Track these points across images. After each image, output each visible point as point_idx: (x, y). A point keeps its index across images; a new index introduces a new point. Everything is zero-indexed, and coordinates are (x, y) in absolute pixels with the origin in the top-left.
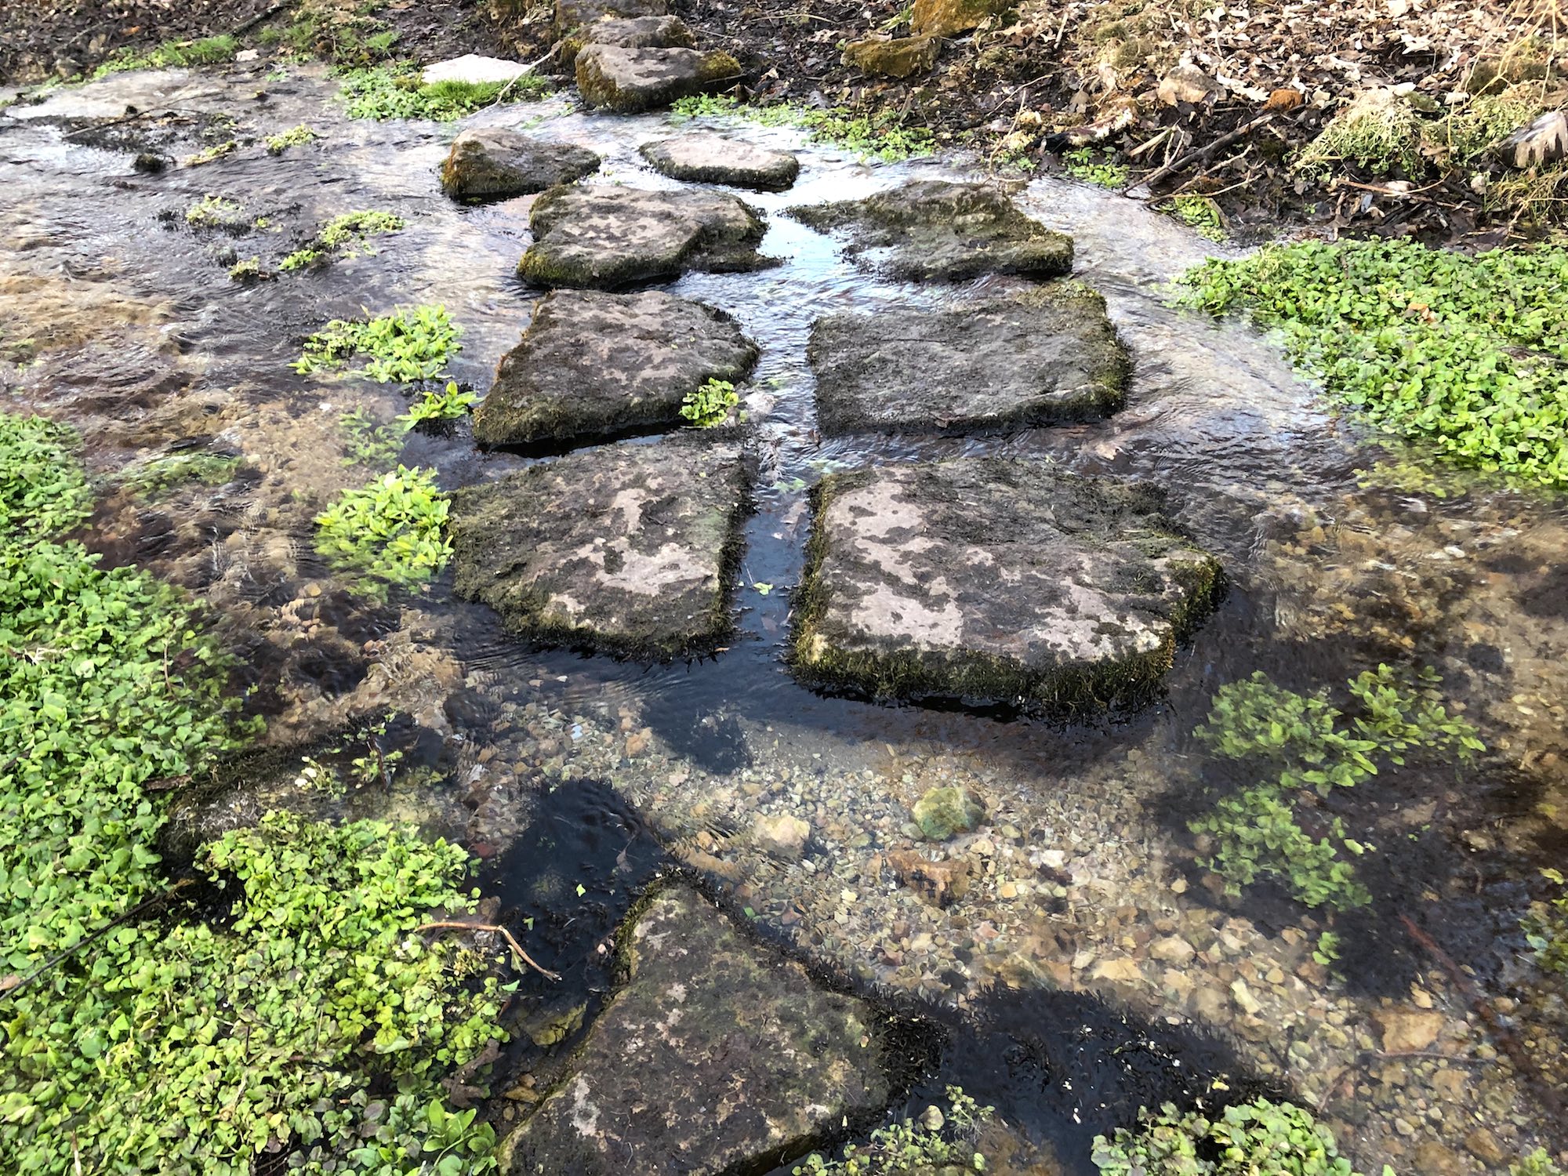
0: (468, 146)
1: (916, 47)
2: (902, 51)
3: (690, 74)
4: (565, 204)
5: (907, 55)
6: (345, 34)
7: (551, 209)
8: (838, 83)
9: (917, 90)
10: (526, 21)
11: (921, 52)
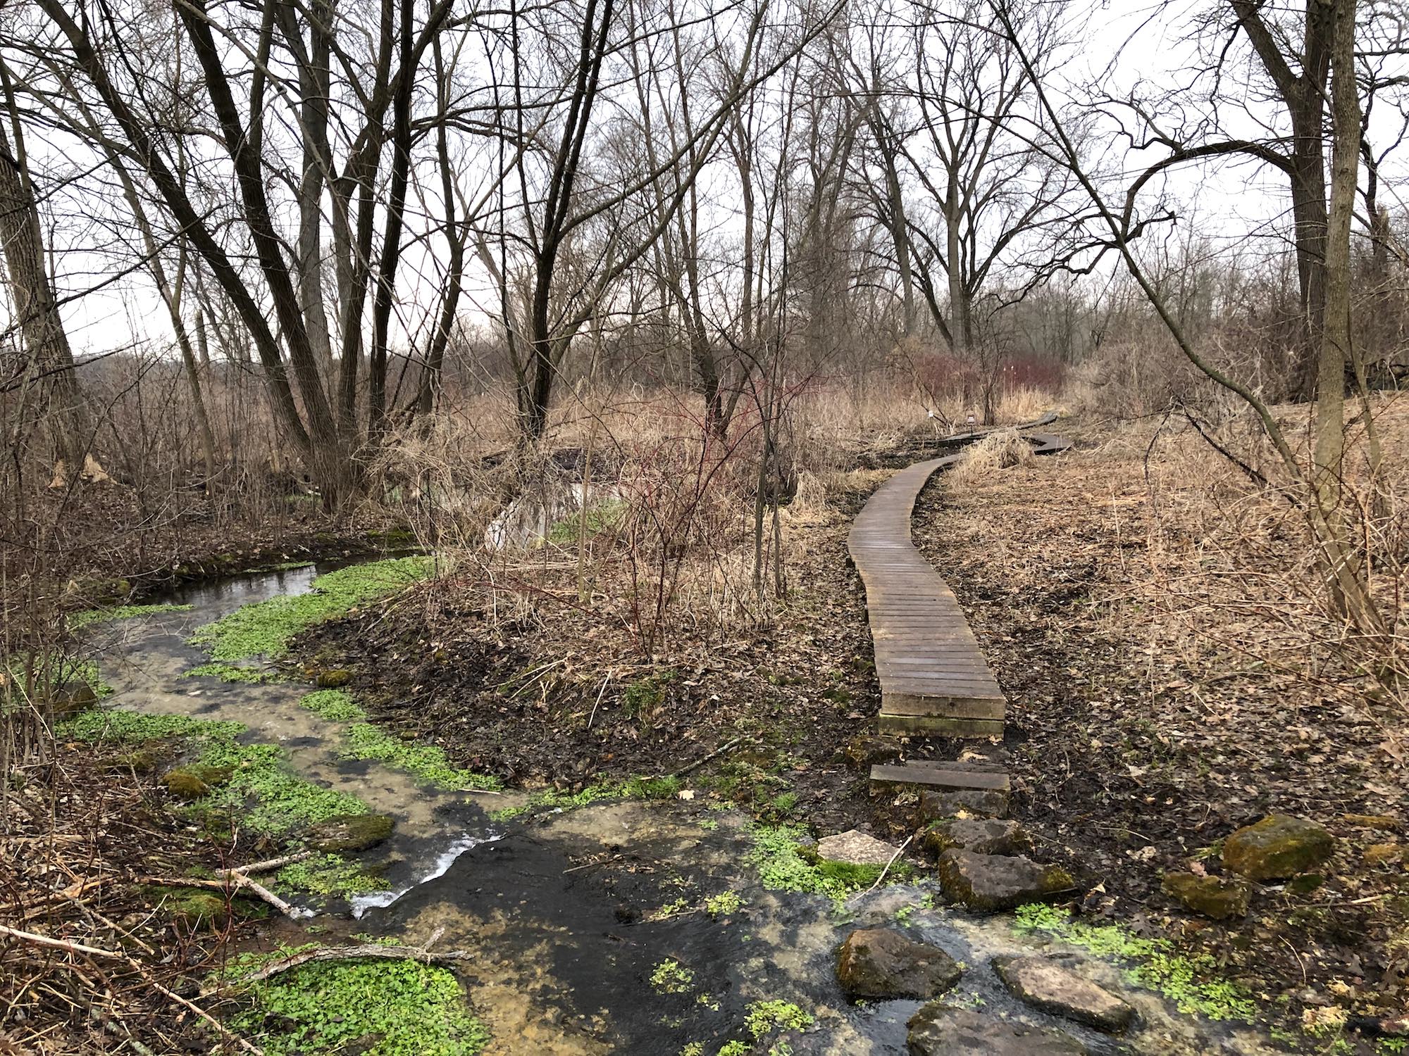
0: (859, 949)
1: (1229, 895)
2: (1217, 896)
3: (1032, 886)
5: (1222, 901)
6: (760, 789)
7: (926, 1034)
8: (1160, 910)
9: (1233, 935)
10: (897, 803)
11: (1235, 902)
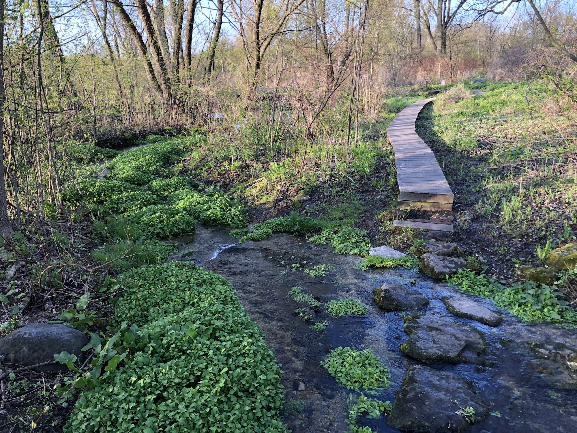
0: (386, 291)
4: (417, 323)
7: (412, 324)
